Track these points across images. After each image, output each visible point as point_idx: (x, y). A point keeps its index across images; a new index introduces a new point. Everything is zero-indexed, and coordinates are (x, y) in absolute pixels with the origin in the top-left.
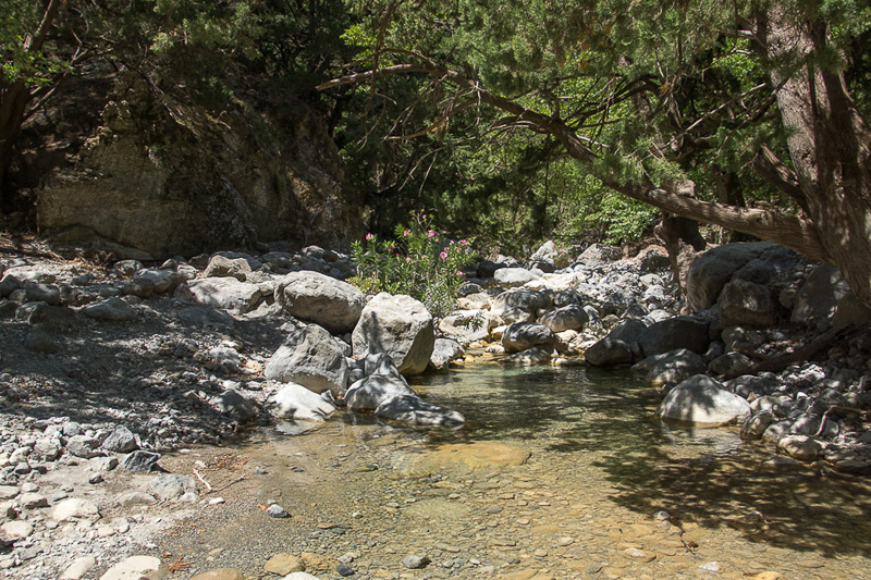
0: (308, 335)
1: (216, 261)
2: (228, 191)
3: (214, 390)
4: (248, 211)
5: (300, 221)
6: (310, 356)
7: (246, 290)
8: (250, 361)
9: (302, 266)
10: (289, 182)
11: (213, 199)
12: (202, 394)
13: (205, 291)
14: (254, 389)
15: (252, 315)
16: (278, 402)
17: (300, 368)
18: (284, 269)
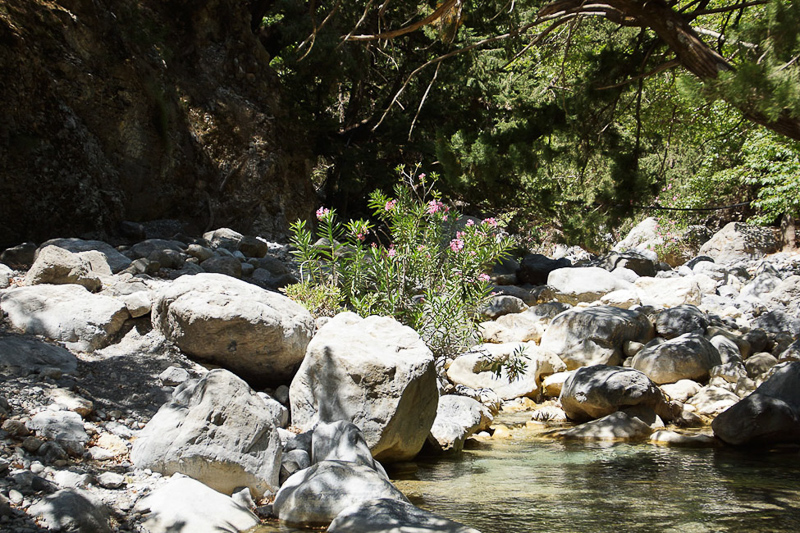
0: (209, 388)
1: (49, 255)
2: (71, 129)
3: (37, 488)
4: (108, 166)
6: (212, 427)
7: (102, 308)
8: (105, 435)
9: (204, 265)
10: (182, 114)
11: (45, 144)
12: (15, 497)
13: (24, 308)
14: (111, 487)
15: (111, 352)
16: (153, 510)
17: (194, 449)
18: (168, 269)
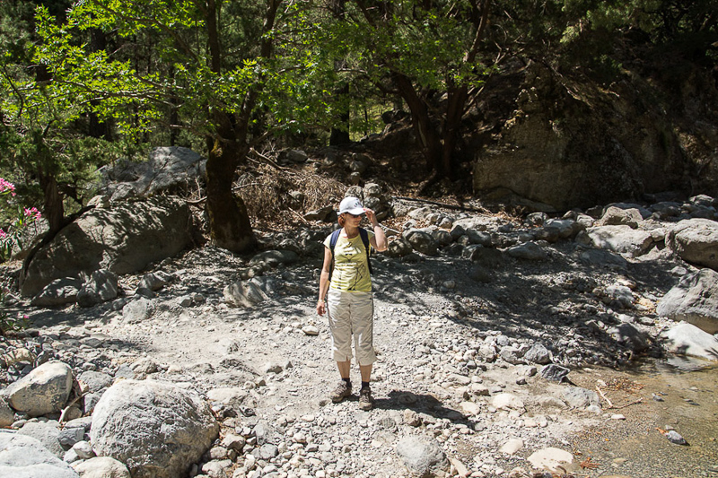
0: (701, 278)
1: (611, 211)
2: (618, 151)
3: (611, 321)
4: (636, 167)
5: (686, 172)
6: (703, 299)
7: (639, 236)
8: (643, 299)
9: (691, 214)
10: (675, 137)
11: (605, 158)
12: (601, 324)
13: (601, 237)
14: (647, 324)
15: (643, 258)
16: (670, 338)
17: (692, 309)
18: (675, 217)
